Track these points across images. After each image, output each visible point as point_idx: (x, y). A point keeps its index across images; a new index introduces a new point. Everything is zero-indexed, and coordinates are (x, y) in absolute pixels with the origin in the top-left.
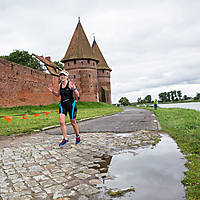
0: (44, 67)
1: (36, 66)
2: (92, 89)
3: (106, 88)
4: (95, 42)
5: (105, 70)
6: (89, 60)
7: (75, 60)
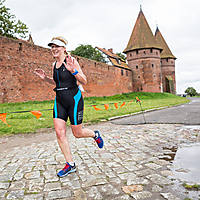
0: (107, 59)
1: (99, 58)
2: (156, 79)
3: (170, 78)
4: (157, 30)
5: (169, 59)
6: (151, 49)
7: (137, 50)
